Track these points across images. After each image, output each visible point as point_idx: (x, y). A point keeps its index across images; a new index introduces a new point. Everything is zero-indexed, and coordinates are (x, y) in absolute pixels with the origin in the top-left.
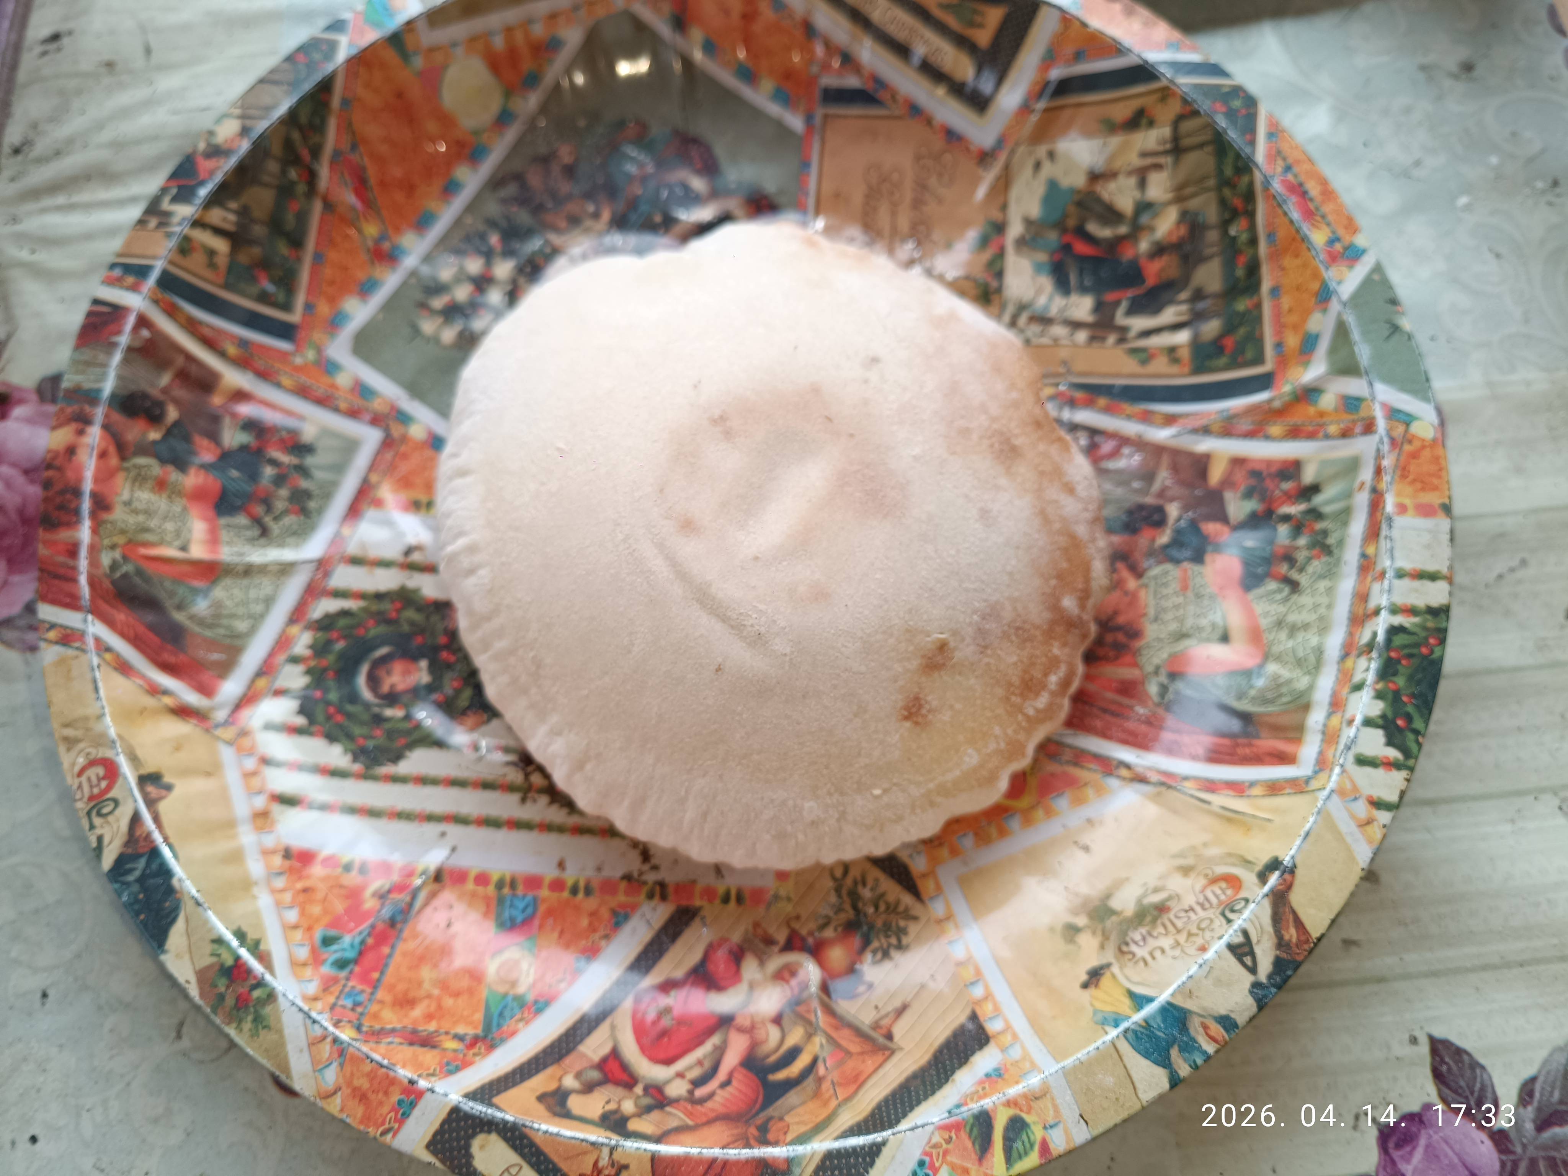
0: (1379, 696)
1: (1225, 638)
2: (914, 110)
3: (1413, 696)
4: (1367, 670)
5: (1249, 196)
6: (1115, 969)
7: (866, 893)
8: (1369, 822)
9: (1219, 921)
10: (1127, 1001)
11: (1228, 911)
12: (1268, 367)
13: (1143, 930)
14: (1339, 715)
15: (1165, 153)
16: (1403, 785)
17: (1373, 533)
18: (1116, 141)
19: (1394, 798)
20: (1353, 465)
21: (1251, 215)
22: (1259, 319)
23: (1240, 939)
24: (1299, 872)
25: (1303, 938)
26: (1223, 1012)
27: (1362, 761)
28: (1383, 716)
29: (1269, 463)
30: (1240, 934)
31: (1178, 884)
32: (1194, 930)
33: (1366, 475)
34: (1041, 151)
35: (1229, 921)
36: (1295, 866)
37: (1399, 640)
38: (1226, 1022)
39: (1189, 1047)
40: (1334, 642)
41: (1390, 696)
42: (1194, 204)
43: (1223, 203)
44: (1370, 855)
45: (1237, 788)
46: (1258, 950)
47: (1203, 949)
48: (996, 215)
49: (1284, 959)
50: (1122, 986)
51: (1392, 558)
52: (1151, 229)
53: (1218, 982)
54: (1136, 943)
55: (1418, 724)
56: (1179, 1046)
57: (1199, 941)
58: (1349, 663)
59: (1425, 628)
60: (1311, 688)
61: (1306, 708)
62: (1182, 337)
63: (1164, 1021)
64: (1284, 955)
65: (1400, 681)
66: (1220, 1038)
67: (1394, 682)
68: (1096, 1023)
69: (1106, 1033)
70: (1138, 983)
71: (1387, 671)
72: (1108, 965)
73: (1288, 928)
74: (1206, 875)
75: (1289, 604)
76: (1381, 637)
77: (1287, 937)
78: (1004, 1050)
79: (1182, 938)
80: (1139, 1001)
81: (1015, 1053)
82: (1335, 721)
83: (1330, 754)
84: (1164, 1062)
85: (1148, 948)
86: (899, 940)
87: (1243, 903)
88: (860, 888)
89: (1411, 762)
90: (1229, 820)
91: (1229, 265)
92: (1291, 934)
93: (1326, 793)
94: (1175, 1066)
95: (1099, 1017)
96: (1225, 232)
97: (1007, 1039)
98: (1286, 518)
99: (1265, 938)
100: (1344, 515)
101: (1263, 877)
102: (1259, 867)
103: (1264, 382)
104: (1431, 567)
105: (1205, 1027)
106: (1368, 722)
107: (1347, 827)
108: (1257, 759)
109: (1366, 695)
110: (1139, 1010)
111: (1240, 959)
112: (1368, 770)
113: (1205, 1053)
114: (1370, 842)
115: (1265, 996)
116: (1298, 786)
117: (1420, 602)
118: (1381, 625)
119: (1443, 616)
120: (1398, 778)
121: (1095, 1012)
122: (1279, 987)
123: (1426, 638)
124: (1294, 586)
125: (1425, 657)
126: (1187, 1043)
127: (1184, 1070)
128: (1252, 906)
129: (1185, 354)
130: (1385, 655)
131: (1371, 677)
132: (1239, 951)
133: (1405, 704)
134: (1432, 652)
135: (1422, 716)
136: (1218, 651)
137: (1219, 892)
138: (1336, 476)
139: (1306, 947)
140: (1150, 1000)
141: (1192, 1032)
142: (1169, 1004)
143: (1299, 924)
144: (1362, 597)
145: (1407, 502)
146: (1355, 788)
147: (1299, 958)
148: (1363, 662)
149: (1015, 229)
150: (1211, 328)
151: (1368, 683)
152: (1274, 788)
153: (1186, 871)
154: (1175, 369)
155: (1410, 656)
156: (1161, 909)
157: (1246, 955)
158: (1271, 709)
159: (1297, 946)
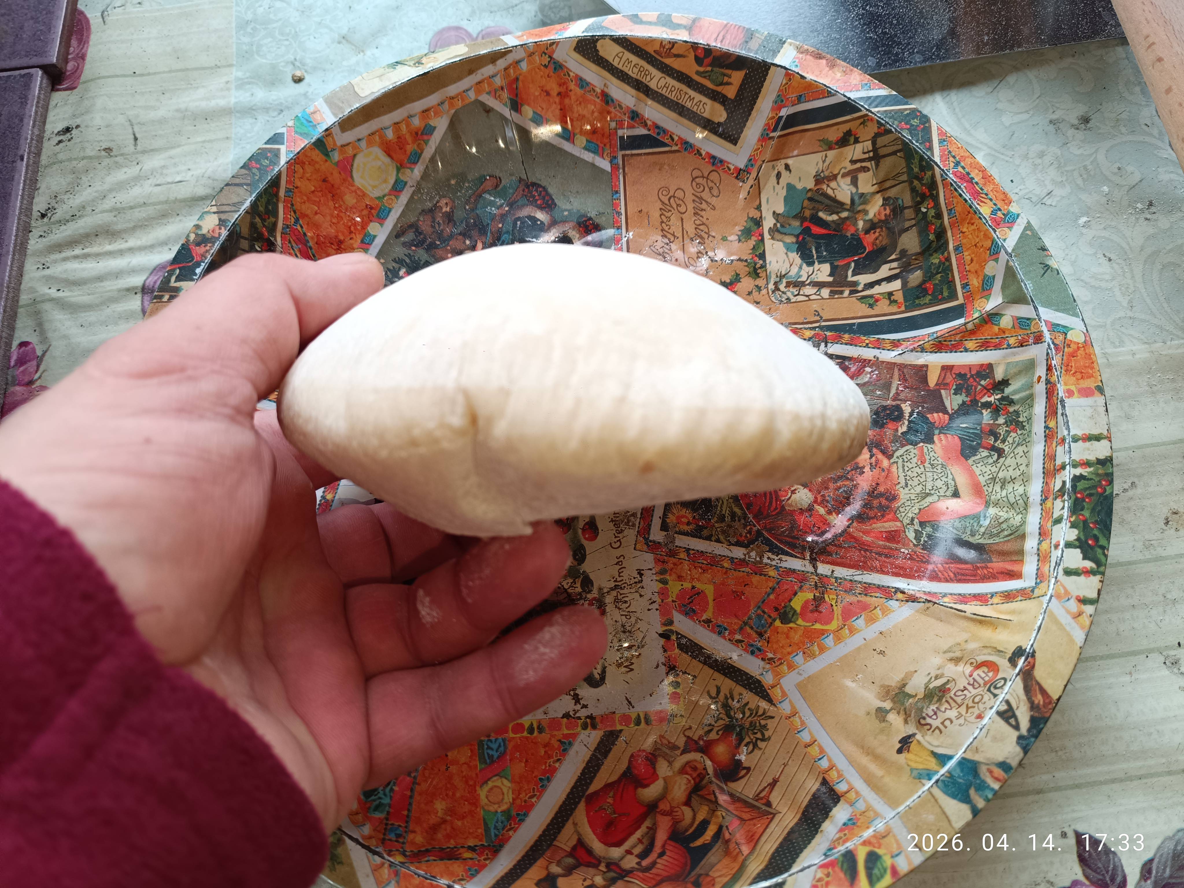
0: (1073, 526)
1: (956, 494)
2: (687, 146)
3: (1096, 523)
4: (1063, 508)
5: (933, 185)
6: (919, 737)
7: (735, 704)
8: (1080, 614)
9: (987, 696)
10: (933, 760)
11: (992, 687)
12: (961, 300)
13: (933, 707)
14: (1048, 541)
15: (869, 159)
16: (1099, 585)
17: (1051, 411)
18: (831, 154)
19: (1094, 595)
20: (1031, 365)
21: (935, 198)
22: (950, 268)
23: (1004, 707)
24: (1037, 655)
25: (1047, 701)
26: (1001, 759)
27: (1068, 572)
28: (1078, 539)
29: (970, 367)
30: (1004, 703)
31: (952, 670)
32: (971, 704)
33: (1041, 371)
34: (780, 166)
35: (995, 696)
36: (1034, 652)
37: (1081, 485)
38: (1004, 766)
39: (982, 787)
40: (1035, 489)
41: (1081, 525)
42: (892, 193)
43: (913, 190)
44: (1084, 637)
45: (982, 599)
46: (1018, 713)
47: (980, 717)
48: (755, 214)
49: (1036, 717)
50: (928, 750)
51: (1068, 429)
52: (866, 212)
53: (995, 739)
54: (930, 717)
55: (1102, 542)
56: (975, 788)
57: (977, 712)
58: (1049, 504)
59: (1097, 475)
60: (1023, 523)
61: (1023, 537)
62: (897, 285)
63: (962, 771)
64: (1036, 715)
65: (1087, 513)
66: (1001, 778)
67: (1083, 515)
68: (914, 778)
69: (924, 785)
70: (938, 746)
71: (1076, 508)
72: (914, 735)
73: (1036, 696)
74: (972, 663)
75: (998, 465)
76: (1068, 485)
77: (1036, 702)
78: (852, 804)
79: (963, 710)
80: (943, 759)
81: (861, 806)
82: (1045, 545)
83: (1046, 569)
84: (966, 799)
85: (940, 720)
86: (763, 735)
87: (1003, 682)
88: (730, 701)
89: (1102, 569)
90: (981, 622)
91: (923, 233)
92: (1039, 699)
93: (1048, 597)
94: (974, 802)
95: (915, 773)
96: (918, 211)
97: (852, 795)
98: (987, 405)
99: (1022, 704)
100: (1030, 399)
101: (1013, 661)
102: (1009, 655)
103: (958, 312)
104: (1095, 432)
105: (991, 772)
106: (1069, 545)
107: (1065, 619)
108: (993, 577)
109: (1065, 526)
110: (943, 766)
111: (1007, 720)
112: (1074, 578)
113: (992, 789)
114: (1082, 628)
115: (1027, 745)
116: (1026, 594)
117: (1092, 458)
118: (1067, 475)
119: (1108, 464)
120: (1094, 581)
121: (912, 770)
122: (1036, 737)
123: (1100, 481)
124: (1000, 453)
125: (1101, 495)
126: (979, 784)
127: (980, 804)
128: (1009, 684)
129: (899, 297)
130: (1073, 497)
131: (1066, 513)
132: (1006, 715)
133: (1092, 529)
134: (1105, 490)
135: (1105, 536)
136: (953, 504)
137: (983, 675)
138: (1019, 373)
139: (1050, 706)
140: (950, 757)
141: (982, 776)
142: (963, 759)
143: (1043, 692)
144: (1050, 457)
145: (1073, 388)
146: (1066, 592)
147: (1047, 715)
148: (1058, 503)
149: (769, 222)
150: (916, 277)
151: (1065, 517)
152: (1009, 596)
153: (956, 660)
154: (894, 309)
155: (1090, 495)
156: (943, 690)
157: (1011, 717)
158: (997, 540)
159: (1044, 706)
